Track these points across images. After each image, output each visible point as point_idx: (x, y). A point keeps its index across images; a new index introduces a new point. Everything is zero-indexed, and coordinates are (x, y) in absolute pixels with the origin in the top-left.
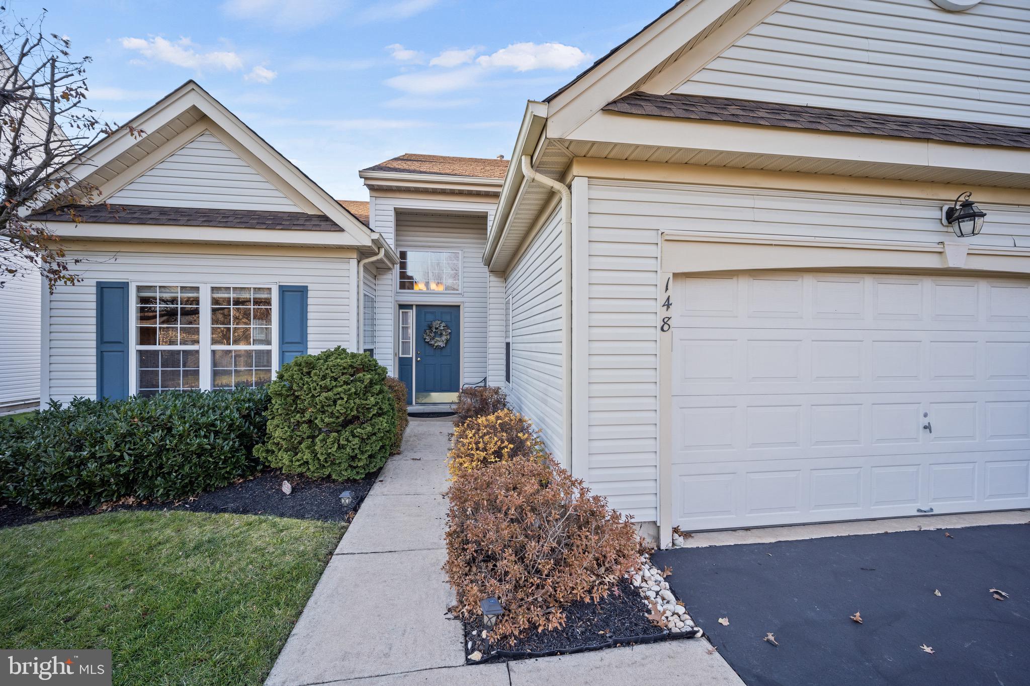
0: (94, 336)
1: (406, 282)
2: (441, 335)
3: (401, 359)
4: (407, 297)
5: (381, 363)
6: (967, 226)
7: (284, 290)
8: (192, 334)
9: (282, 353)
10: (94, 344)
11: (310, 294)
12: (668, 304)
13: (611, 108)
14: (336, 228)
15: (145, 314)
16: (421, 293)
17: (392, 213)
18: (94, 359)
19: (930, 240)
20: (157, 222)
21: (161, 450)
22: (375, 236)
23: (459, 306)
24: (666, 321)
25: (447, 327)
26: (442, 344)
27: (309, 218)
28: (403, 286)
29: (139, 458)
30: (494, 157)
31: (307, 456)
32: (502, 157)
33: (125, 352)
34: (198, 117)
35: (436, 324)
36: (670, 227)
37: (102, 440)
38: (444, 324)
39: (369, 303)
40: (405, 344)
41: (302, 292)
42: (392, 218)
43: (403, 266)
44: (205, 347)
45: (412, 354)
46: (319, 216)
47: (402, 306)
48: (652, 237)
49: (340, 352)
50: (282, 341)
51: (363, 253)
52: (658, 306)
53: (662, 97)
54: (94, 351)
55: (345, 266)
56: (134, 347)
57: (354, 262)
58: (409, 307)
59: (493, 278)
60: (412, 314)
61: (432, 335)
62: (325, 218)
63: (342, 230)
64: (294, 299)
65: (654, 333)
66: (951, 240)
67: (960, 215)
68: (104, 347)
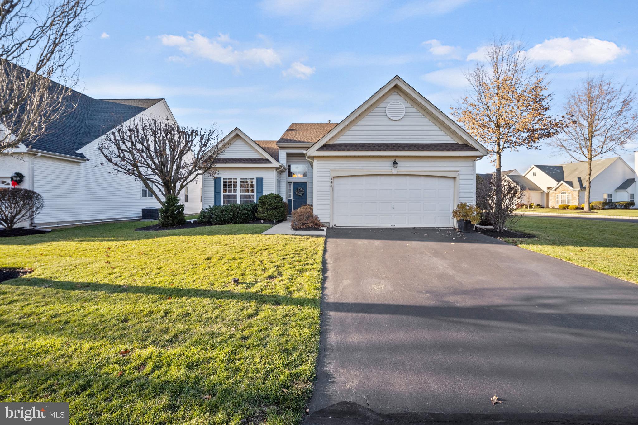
0: (214, 191)
1: (290, 174)
2: (301, 191)
3: (288, 200)
4: (291, 179)
5: (281, 196)
6: (396, 166)
7: (257, 179)
8: (235, 191)
9: (257, 195)
10: (214, 193)
11: (264, 180)
12: (332, 182)
13: (318, 150)
14: (270, 162)
15: (225, 185)
16: (295, 178)
17: (285, 154)
18: (214, 197)
19: (389, 168)
20: (229, 163)
21: (238, 213)
22: (280, 164)
23: (307, 182)
24: (332, 185)
26: (301, 195)
27: (263, 160)
28: (289, 176)
29: (234, 215)
30: (326, 122)
31: (267, 214)
32: (330, 121)
33: (220, 195)
34: (237, 135)
35: (299, 188)
36: (333, 168)
37: (227, 211)
38: (302, 188)
39: (279, 182)
40: (290, 195)
41: (262, 179)
42: (285, 156)
43: (289, 169)
44: (238, 194)
45: (292, 198)
46: (265, 159)
47: (289, 182)
48: (329, 170)
49: (272, 194)
50: (257, 192)
51: (277, 168)
52: (330, 183)
53: (329, 145)
54: (214, 195)
55: (272, 172)
56: (222, 194)
57: (275, 171)
58: (291, 182)
60: (292, 185)
61: (298, 192)
62: (267, 160)
63: (272, 163)
64: (260, 181)
65: (330, 188)
66: (393, 168)
67: (395, 163)
68: (216, 194)
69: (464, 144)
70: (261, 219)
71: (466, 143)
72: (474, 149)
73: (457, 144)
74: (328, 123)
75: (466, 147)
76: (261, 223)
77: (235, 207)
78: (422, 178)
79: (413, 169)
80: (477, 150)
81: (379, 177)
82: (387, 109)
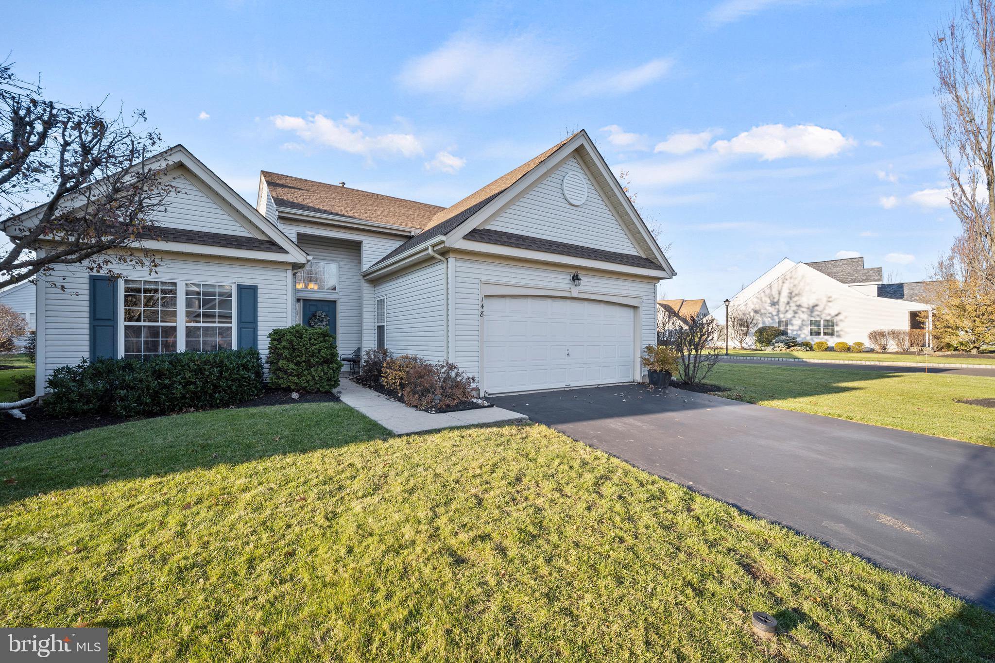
0: (87, 316)
2: (322, 321)
6: (577, 282)
7: (240, 288)
9: (240, 329)
10: (87, 320)
11: (259, 291)
12: (482, 307)
13: (466, 237)
14: (281, 250)
17: (295, 236)
19: (567, 287)
22: (309, 258)
23: (335, 301)
24: (482, 313)
25: (326, 316)
27: (261, 242)
30: (337, 183)
31: (309, 377)
32: (344, 184)
33: (115, 327)
34: (180, 166)
35: (319, 313)
36: (484, 278)
38: (324, 314)
41: (254, 289)
44: (180, 324)
46: (267, 241)
48: (477, 281)
50: (240, 321)
52: (479, 307)
53: (480, 231)
54: (87, 326)
55: (283, 273)
56: (122, 324)
57: (290, 272)
58: (299, 301)
59: (366, 284)
60: (299, 306)
61: (316, 321)
62: (274, 243)
63: (287, 252)
64: (248, 294)
65: (478, 317)
66: (573, 287)
67: (575, 279)
68: (97, 323)
69: (647, 259)
70: (288, 390)
71: (650, 257)
72: (661, 268)
73: (640, 258)
74: (341, 185)
75: (650, 262)
76: (294, 401)
77: (206, 362)
78: (602, 306)
79: (597, 290)
80: (664, 270)
81: (549, 301)
82: (565, 181)
